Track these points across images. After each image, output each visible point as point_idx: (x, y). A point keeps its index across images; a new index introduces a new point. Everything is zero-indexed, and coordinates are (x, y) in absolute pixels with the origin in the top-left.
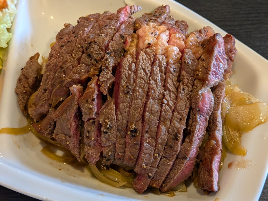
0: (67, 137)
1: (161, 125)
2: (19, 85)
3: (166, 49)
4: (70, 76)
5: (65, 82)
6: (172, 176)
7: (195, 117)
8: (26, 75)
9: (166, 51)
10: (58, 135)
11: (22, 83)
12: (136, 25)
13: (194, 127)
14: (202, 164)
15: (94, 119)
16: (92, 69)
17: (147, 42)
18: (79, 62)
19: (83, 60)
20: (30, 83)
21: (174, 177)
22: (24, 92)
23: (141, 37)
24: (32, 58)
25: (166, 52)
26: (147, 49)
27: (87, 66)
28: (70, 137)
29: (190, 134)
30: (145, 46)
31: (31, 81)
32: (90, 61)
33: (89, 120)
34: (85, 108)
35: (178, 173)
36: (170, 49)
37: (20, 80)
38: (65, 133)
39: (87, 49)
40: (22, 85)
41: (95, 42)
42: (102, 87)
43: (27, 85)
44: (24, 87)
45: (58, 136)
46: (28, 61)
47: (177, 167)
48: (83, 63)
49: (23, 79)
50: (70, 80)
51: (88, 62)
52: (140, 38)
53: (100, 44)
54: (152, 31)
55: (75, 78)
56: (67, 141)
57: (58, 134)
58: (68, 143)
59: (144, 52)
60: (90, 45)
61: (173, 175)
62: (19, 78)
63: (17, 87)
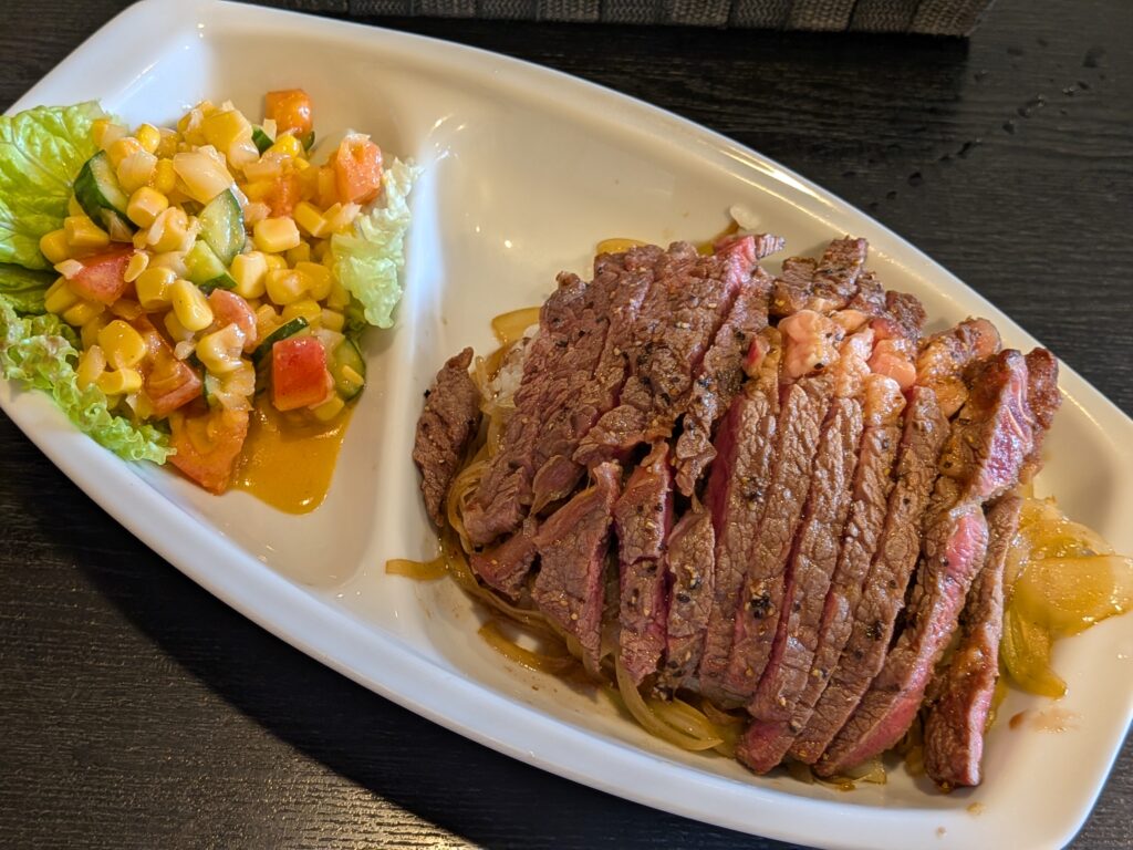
0: (574, 601)
1: (835, 595)
2: (423, 440)
3: (863, 383)
4: (594, 437)
5: (580, 450)
6: (853, 735)
7: (931, 580)
8: (441, 414)
9: (864, 388)
10: (546, 592)
11: (431, 437)
12: (776, 302)
13: (928, 608)
14: (939, 711)
15: (654, 559)
16: (655, 423)
17: (812, 360)
18: (618, 399)
19: (627, 393)
20: (454, 437)
21: (859, 737)
22: (441, 461)
23: (797, 343)
24: (452, 364)
25: (864, 392)
26: (812, 380)
27: (642, 413)
28: (581, 600)
29: (914, 626)
30: (805, 371)
31: (457, 430)
32: (648, 398)
33: (639, 560)
34: (632, 529)
35: (873, 728)
36: (875, 384)
37: (424, 427)
38: (569, 589)
39: (640, 362)
40: (432, 441)
41: (662, 345)
42: (682, 473)
43: (446, 444)
44: (440, 448)
45: (546, 595)
46: (441, 373)
47: (869, 713)
48: (627, 403)
49: (435, 427)
50: (593, 447)
51: (643, 399)
52: (792, 345)
53: (677, 353)
54: (829, 330)
55: (608, 442)
56: (571, 612)
57: (547, 589)
58: (574, 617)
59: (804, 388)
60: (648, 352)
61: (858, 732)
62: (421, 420)
63: (417, 445)
